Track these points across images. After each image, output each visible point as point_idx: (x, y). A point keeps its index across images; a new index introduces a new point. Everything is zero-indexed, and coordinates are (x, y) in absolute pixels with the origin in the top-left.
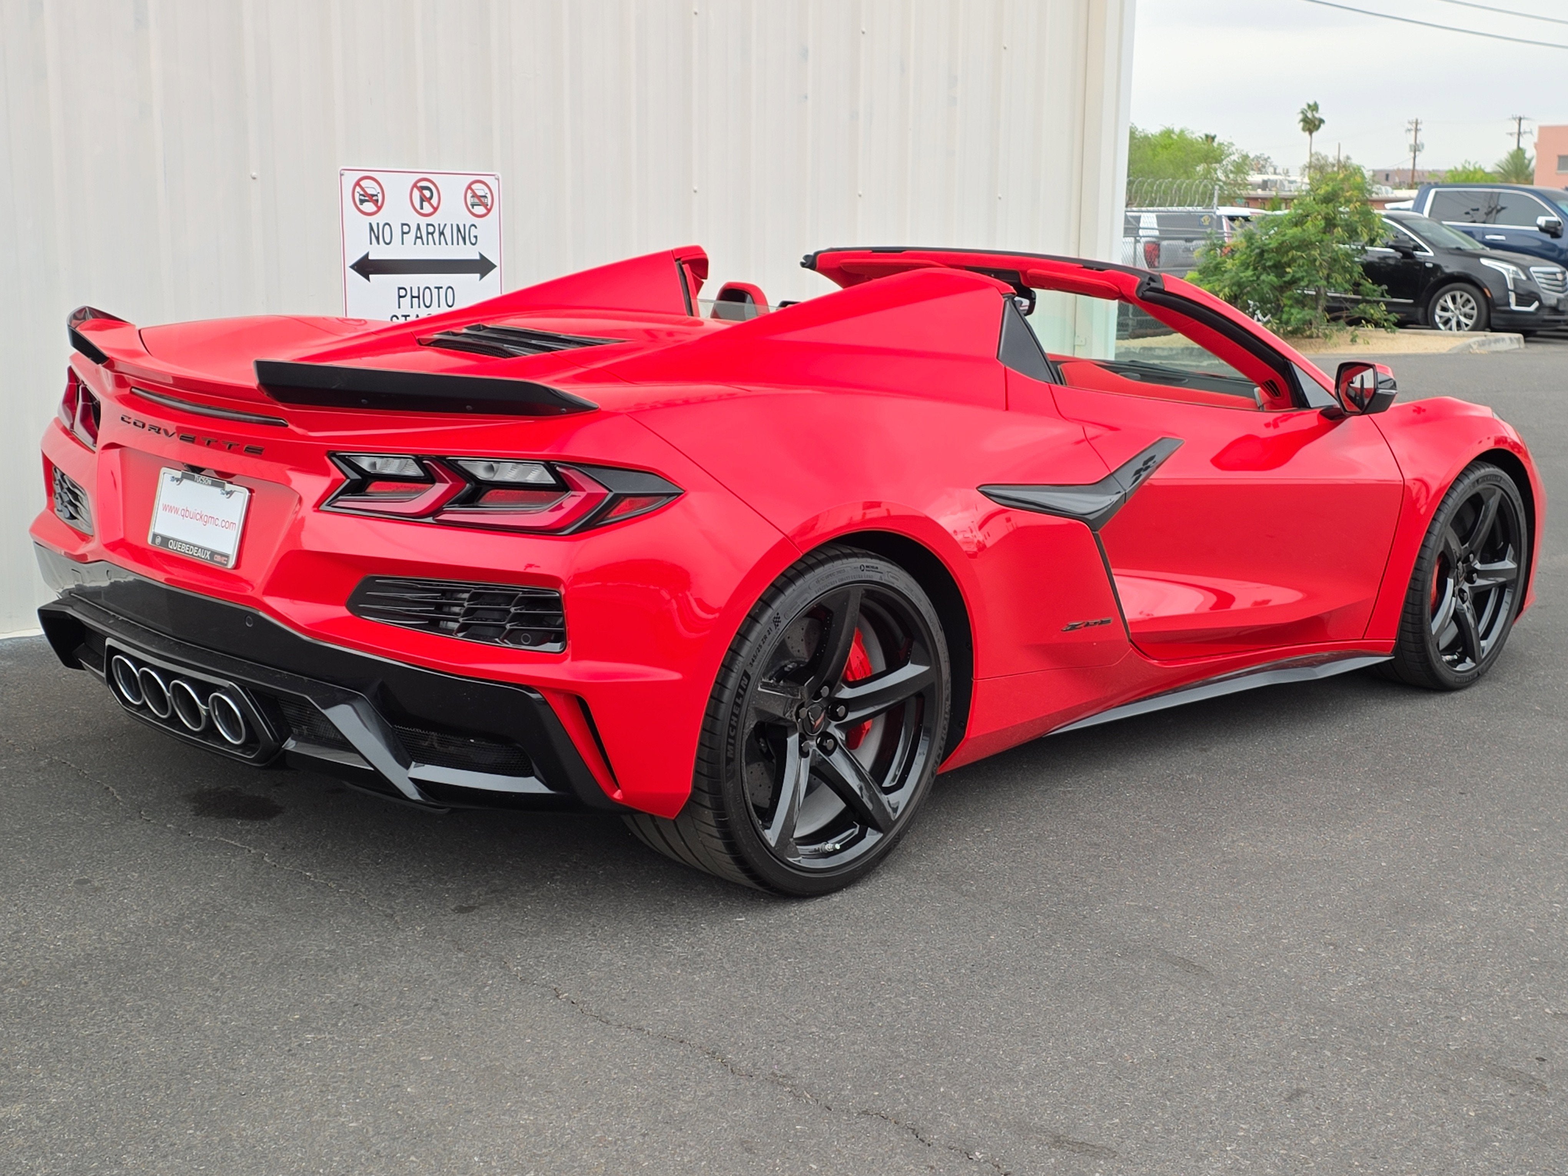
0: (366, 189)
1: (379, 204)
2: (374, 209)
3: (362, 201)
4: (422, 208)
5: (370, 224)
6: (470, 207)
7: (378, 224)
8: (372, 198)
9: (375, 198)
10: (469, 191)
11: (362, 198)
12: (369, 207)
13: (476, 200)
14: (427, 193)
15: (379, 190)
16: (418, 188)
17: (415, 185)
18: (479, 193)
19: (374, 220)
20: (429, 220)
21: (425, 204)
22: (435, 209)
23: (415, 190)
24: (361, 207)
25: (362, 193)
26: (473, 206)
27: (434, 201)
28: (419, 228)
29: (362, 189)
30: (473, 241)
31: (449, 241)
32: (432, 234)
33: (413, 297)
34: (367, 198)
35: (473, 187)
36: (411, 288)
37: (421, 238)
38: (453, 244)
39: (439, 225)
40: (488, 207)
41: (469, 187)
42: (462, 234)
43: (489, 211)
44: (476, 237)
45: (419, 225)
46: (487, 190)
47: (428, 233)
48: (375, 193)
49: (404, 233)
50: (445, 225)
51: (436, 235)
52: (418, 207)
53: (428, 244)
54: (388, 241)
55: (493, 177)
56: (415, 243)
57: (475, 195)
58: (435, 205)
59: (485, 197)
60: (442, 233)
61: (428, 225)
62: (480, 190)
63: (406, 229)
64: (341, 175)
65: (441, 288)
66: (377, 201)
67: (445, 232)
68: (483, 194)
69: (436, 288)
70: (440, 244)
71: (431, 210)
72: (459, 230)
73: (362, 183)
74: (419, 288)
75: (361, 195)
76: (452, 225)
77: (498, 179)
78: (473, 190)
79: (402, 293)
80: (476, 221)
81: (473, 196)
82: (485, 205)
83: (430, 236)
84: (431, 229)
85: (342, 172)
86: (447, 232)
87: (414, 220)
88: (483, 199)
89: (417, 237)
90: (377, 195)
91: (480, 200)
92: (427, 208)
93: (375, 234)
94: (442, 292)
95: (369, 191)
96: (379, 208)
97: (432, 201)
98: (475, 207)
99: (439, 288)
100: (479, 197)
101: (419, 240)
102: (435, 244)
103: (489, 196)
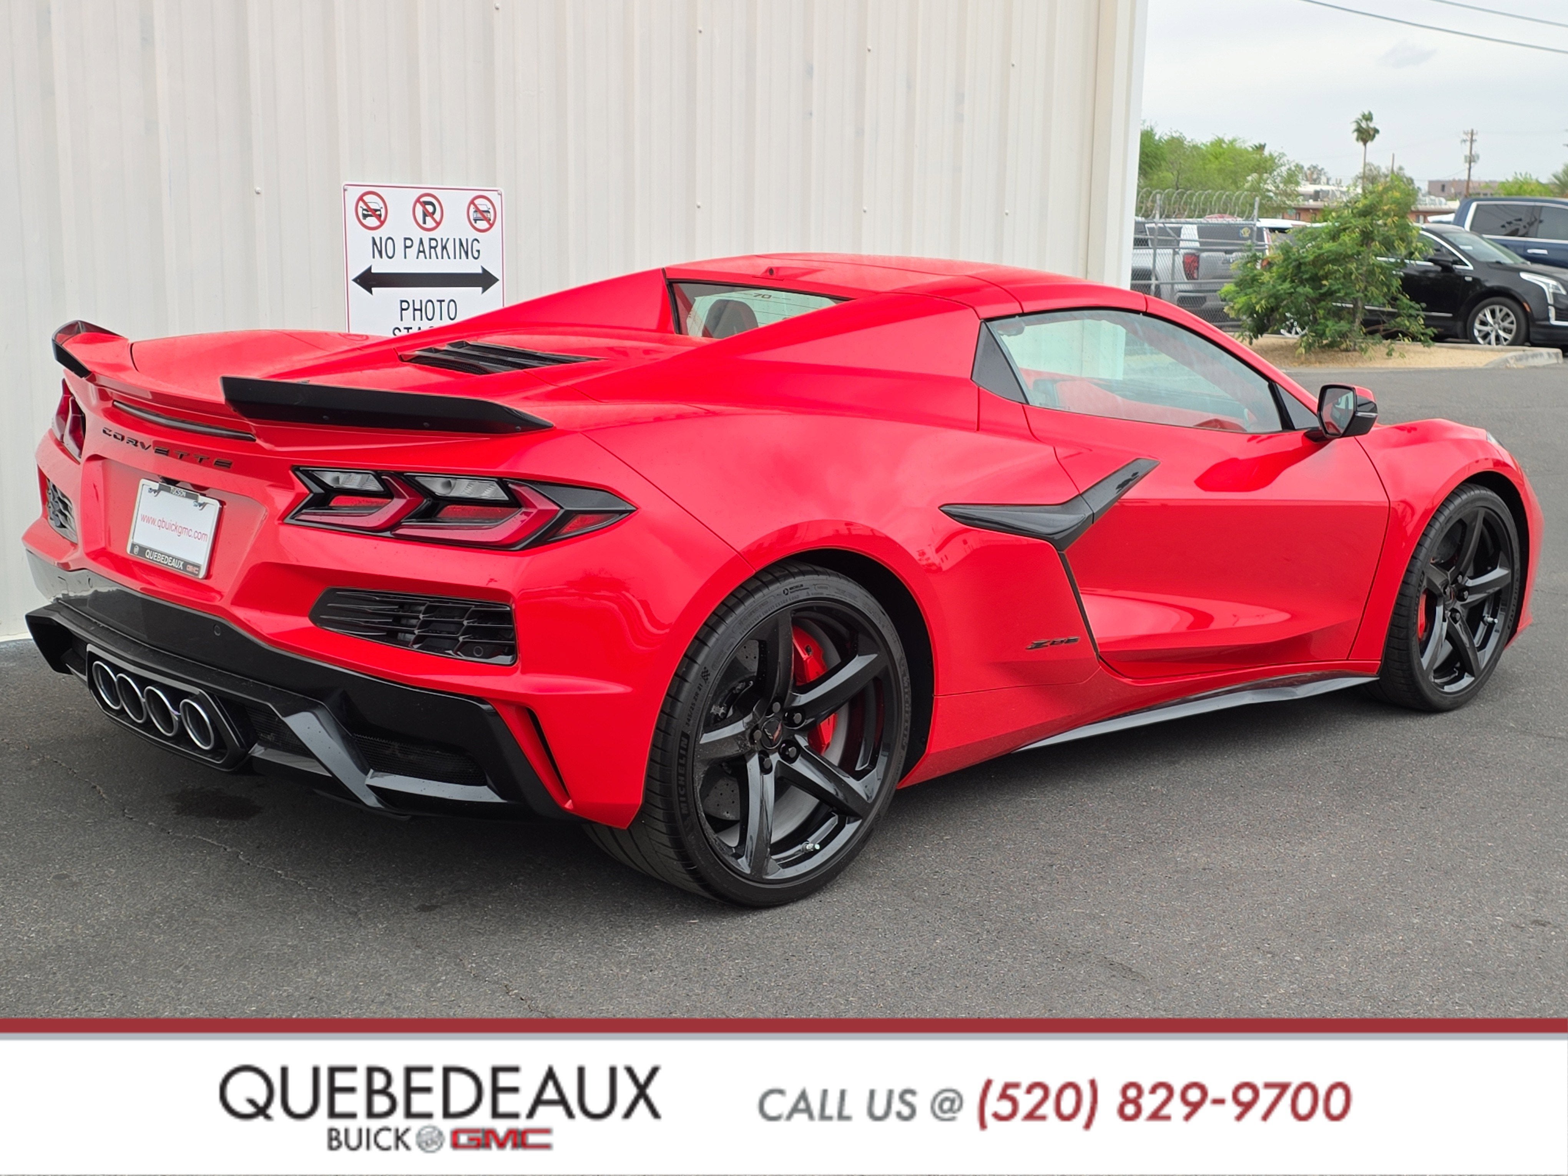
0: (369, 204)
1: (382, 218)
2: (377, 223)
3: (365, 216)
4: (425, 222)
5: (374, 239)
6: (473, 222)
7: (381, 238)
8: (374, 213)
9: (378, 213)
10: (472, 206)
11: (365, 212)
12: (372, 221)
13: (479, 215)
14: (430, 208)
15: (382, 205)
16: (421, 203)
17: (418, 200)
18: (482, 208)
19: (377, 234)
20: (432, 234)
21: (428, 219)
22: (438, 224)
23: (418, 205)
24: (364, 222)
25: (365, 207)
26: (476, 220)
27: (437, 216)
28: (421, 242)
29: (366, 204)
30: (476, 255)
31: (452, 255)
32: (435, 248)
33: (415, 310)
34: (370, 213)
35: (476, 202)
36: (414, 301)
37: (424, 252)
38: (455, 258)
39: (442, 239)
40: (491, 222)
41: (472, 202)
42: (465, 249)
43: (491, 225)
44: (478, 251)
45: (421, 239)
46: (490, 206)
47: (431, 247)
48: (378, 208)
49: (406, 247)
50: (448, 239)
51: (439, 249)
52: (421, 222)
53: (430, 258)
54: (390, 255)
55: (496, 192)
56: (417, 258)
57: (477, 210)
58: (438, 219)
59: (488, 212)
60: (444, 248)
61: (431, 239)
62: (483, 205)
63: (408, 243)
64: (345, 190)
65: (444, 301)
66: (380, 215)
67: (447, 246)
68: (486, 209)
69: (438, 301)
70: (442, 258)
71: (434, 225)
72: (461, 244)
73: (365, 198)
74: (421, 301)
75: (364, 210)
76: (454, 239)
77: (501, 195)
78: (475, 206)
79: (405, 305)
80: (478, 235)
81: (475, 211)
82: (488, 220)
83: (433, 250)
84: (433, 243)
85: (346, 187)
86: (450, 246)
87: (417, 234)
88: (485, 214)
89: (419, 251)
90: (380, 210)
91: (483, 215)
92: (430, 223)
93: (378, 248)
94: (444, 305)
95: (373, 206)
96: (382, 223)
97: (435, 216)
98: (478, 222)
99: (441, 301)
100: (482, 212)
101: (421, 255)
102: (437, 258)
103: (492, 211)
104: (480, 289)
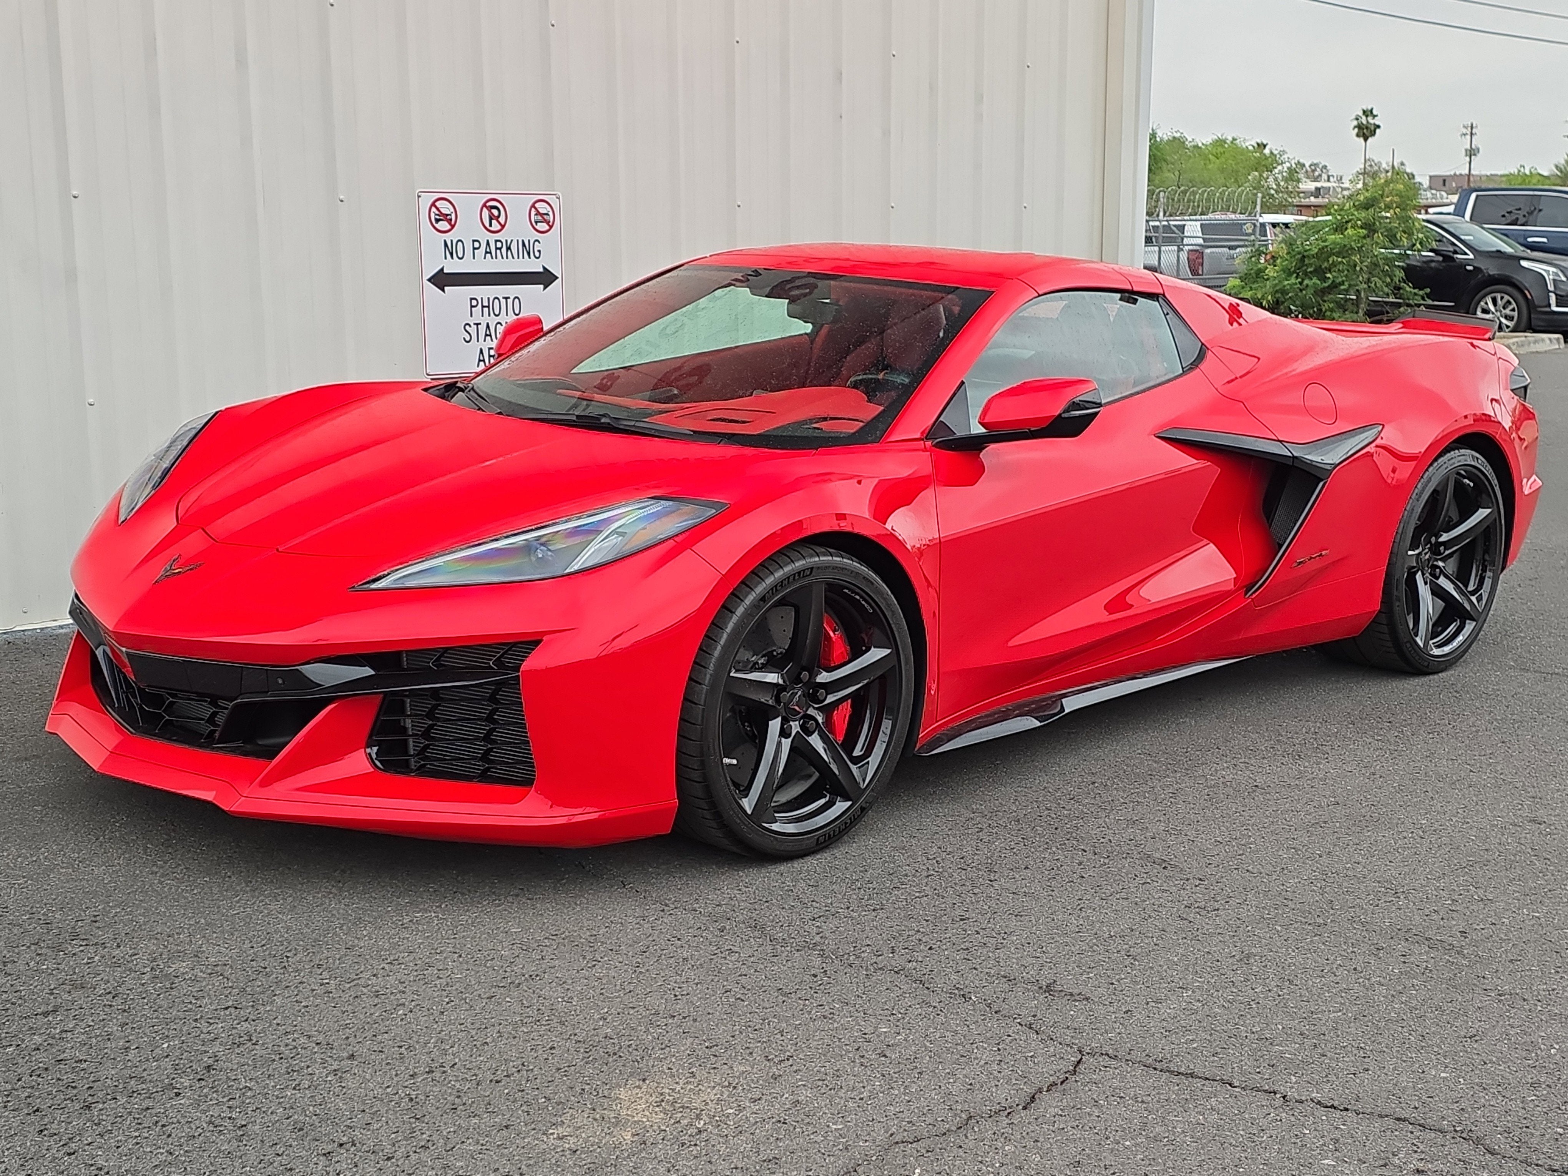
0: (441, 210)
1: (453, 223)
2: (448, 227)
3: (437, 221)
4: (491, 225)
5: (445, 242)
6: (534, 224)
7: (452, 241)
8: (445, 217)
9: (449, 217)
10: (533, 210)
11: (438, 217)
12: (443, 225)
13: (540, 218)
14: (495, 212)
15: (452, 210)
16: (487, 207)
17: (484, 205)
18: (542, 211)
19: (448, 237)
20: (497, 236)
21: (494, 222)
22: (503, 227)
23: (485, 209)
24: (436, 225)
25: (437, 212)
26: (536, 222)
27: (502, 220)
28: (488, 244)
29: (438, 209)
30: (537, 254)
31: (516, 256)
32: (500, 249)
33: (483, 307)
34: (442, 218)
35: (537, 205)
36: (482, 298)
37: (490, 253)
38: (518, 258)
39: (506, 241)
40: (551, 224)
41: (533, 206)
42: (527, 249)
43: (551, 227)
44: (539, 251)
45: (488, 241)
46: (549, 209)
47: (497, 248)
48: (449, 213)
49: (474, 249)
50: (512, 241)
51: (504, 250)
52: (487, 225)
53: (496, 258)
54: (460, 256)
55: (554, 196)
56: (485, 258)
57: (538, 213)
58: (503, 222)
59: (547, 214)
60: (509, 248)
61: (496, 241)
62: (542, 208)
63: (477, 245)
64: (419, 196)
65: (509, 298)
66: (451, 220)
67: (512, 247)
68: (545, 212)
69: (504, 298)
70: (507, 258)
71: (499, 227)
72: (524, 245)
73: (437, 204)
74: (489, 299)
75: (436, 215)
76: (518, 241)
77: (559, 198)
78: (536, 209)
79: (474, 303)
80: (539, 236)
81: (536, 214)
82: (548, 223)
83: (498, 251)
84: (499, 245)
85: (420, 194)
86: (514, 247)
87: (484, 236)
88: (545, 217)
89: (486, 252)
90: (450, 215)
91: (543, 217)
92: (496, 226)
93: (449, 250)
94: (510, 301)
95: (444, 211)
96: (453, 227)
97: (500, 219)
98: (539, 224)
99: (506, 298)
100: (542, 215)
101: (488, 255)
102: (503, 258)
103: (551, 213)
104: (542, 286)
